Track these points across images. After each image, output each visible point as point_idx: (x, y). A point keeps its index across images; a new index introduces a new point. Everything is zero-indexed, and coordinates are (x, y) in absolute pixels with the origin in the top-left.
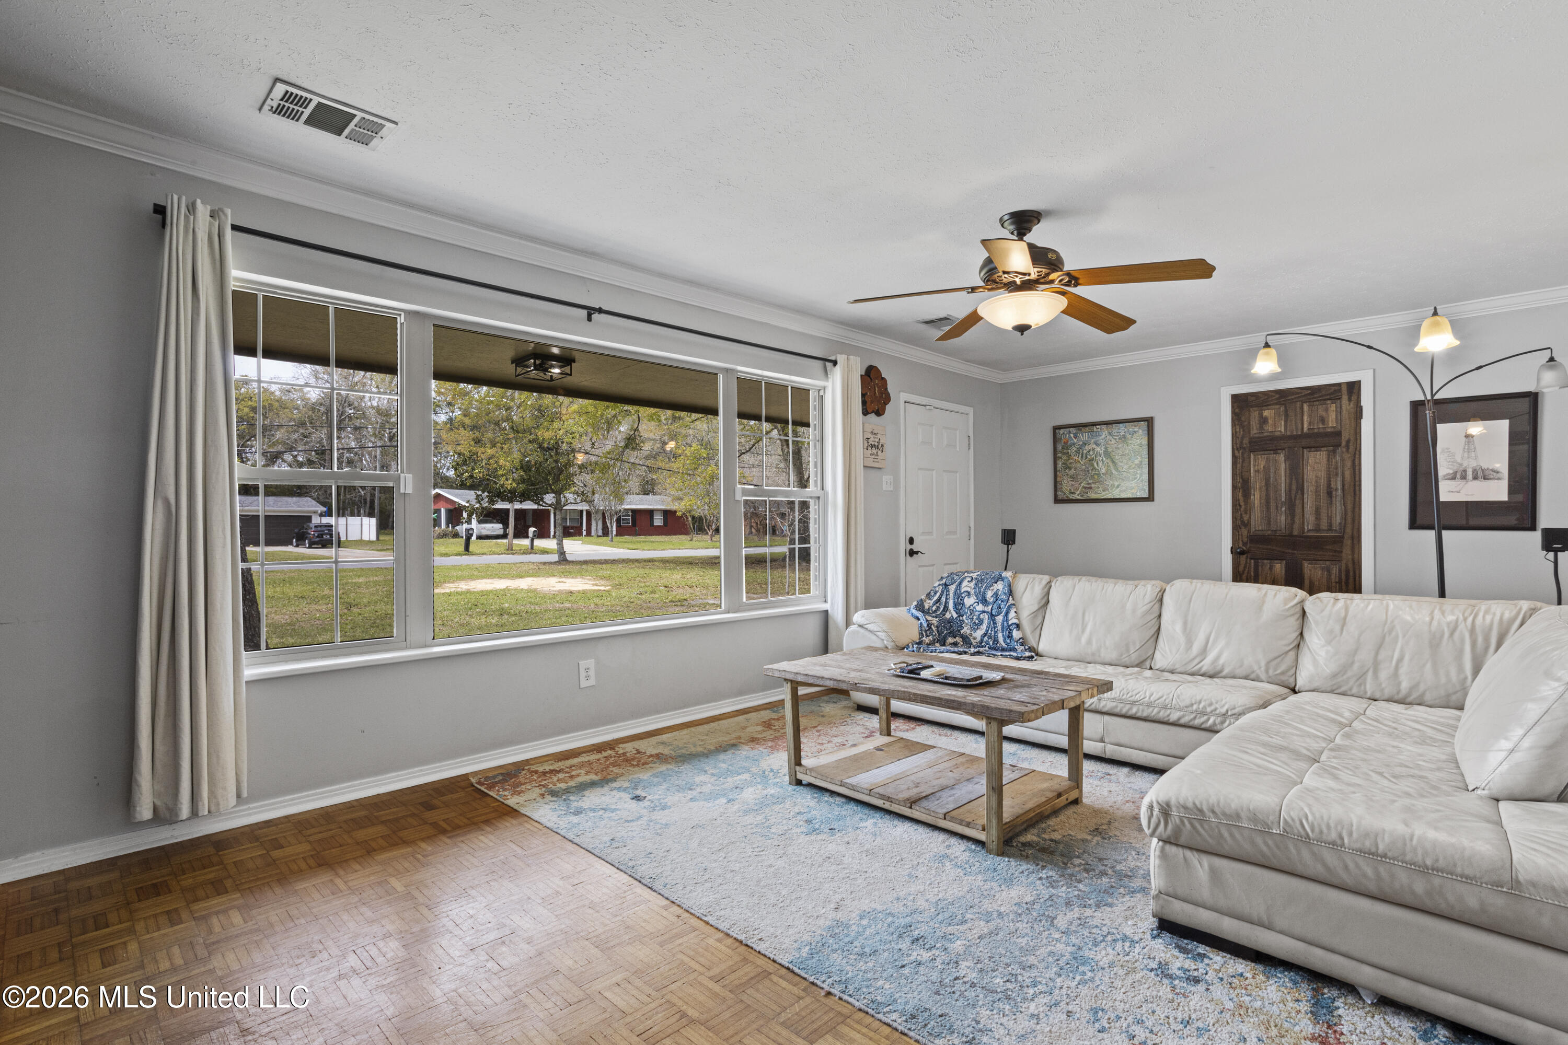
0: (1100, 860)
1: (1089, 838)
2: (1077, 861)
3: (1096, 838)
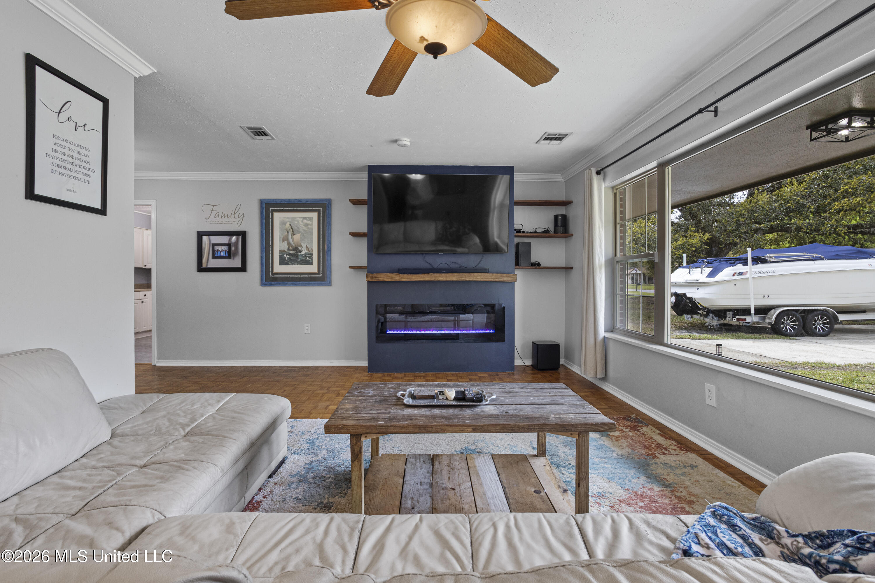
0: (318, 486)
1: (332, 500)
2: (330, 480)
3: (326, 501)
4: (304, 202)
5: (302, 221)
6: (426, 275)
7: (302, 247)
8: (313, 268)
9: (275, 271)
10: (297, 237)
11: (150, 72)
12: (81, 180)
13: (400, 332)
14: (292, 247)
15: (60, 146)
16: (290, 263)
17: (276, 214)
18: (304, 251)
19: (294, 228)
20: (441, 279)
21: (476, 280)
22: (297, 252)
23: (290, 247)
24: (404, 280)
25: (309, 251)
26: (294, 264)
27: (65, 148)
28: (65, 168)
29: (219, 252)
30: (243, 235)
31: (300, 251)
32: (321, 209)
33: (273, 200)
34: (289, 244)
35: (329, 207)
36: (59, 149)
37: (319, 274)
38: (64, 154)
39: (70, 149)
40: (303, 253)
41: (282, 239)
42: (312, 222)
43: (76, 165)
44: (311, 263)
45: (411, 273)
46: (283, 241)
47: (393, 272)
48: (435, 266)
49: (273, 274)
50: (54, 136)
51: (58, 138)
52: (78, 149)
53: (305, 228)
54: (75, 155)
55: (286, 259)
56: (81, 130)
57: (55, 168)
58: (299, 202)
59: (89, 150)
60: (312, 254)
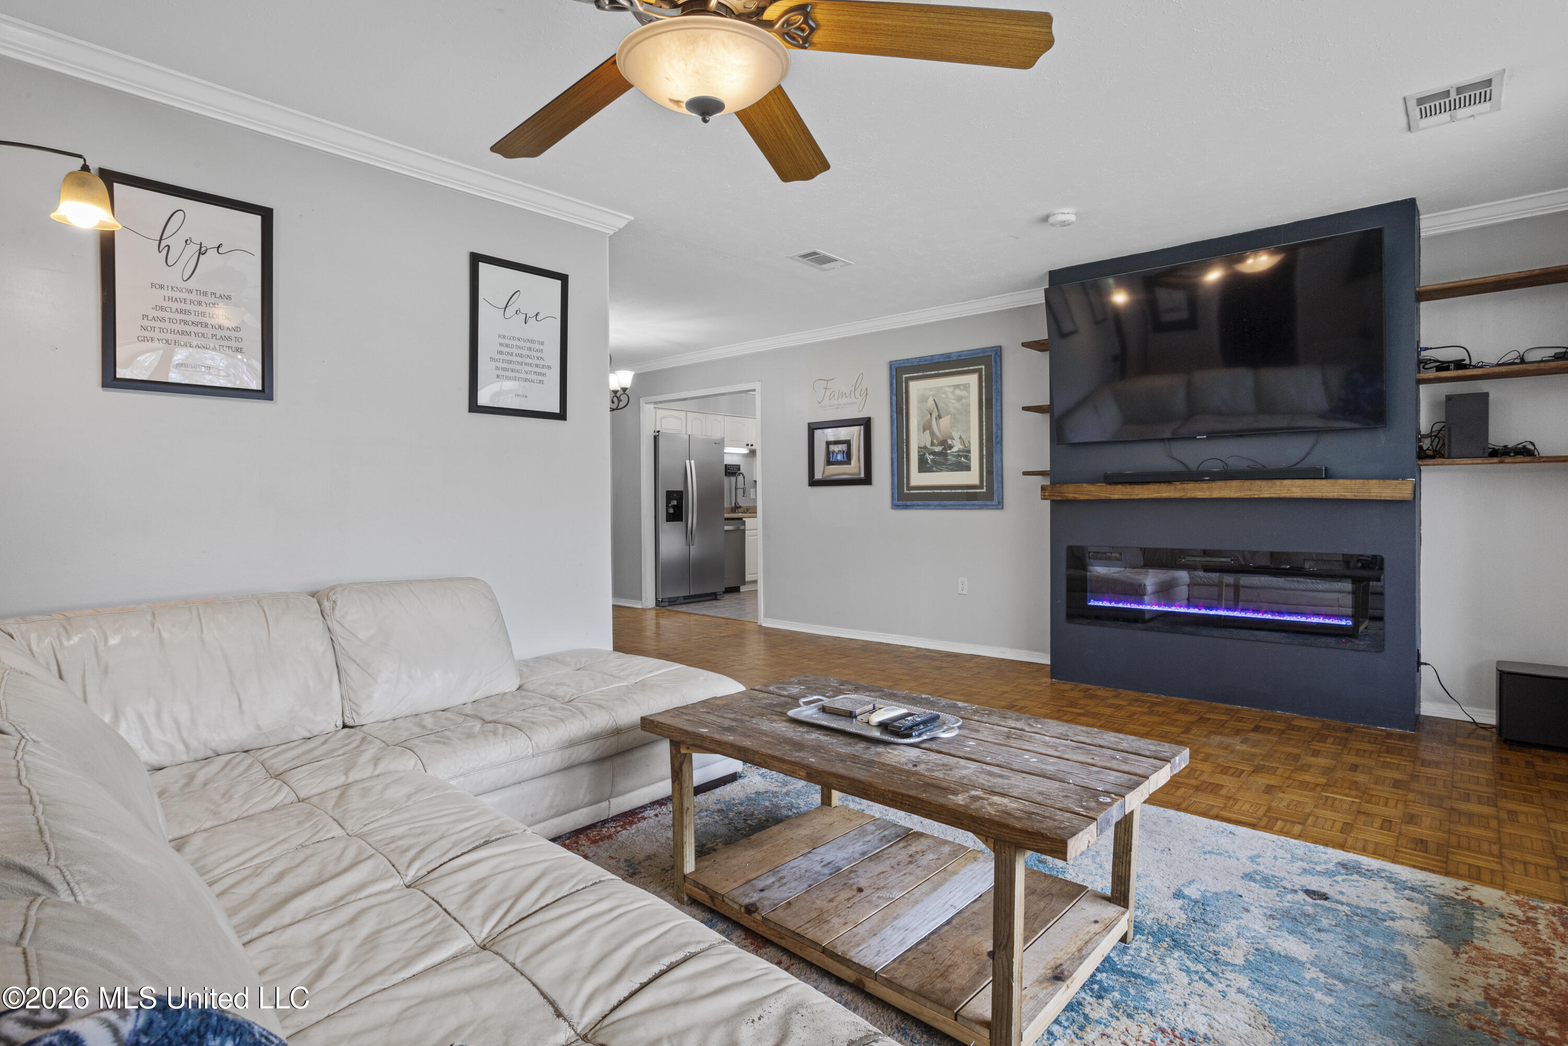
4: (955, 358)
5: (953, 393)
6: (1163, 487)
7: (953, 439)
8: (971, 477)
9: (913, 483)
10: (945, 421)
11: (625, 223)
12: (532, 381)
13: (1116, 605)
14: (937, 440)
15: (507, 346)
16: (934, 469)
17: (912, 384)
18: (957, 447)
19: (940, 405)
20: (1200, 495)
21: (1288, 495)
22: (945, 449)
23: (935, 441)
24: (1116, 497)
25: (964, 445)
26: (941, 471)
27: (512, 347)
28: (512, 370)
29: (835, 455)
30: (866, 424)
31: (951, 447)
32: (983, 367)
33: (908, 360)
34: (932, 434)
35: (996, 362)
36: (505, 349)
37: (981, 487)
38: (511, 354)
39: (518, 347)
40: (955, 449)
41: (922, 427)
42: (969, 392)
43: (526, 364)
44: (968, 468)
45: (1130, 483)
46: (924, 432)
47: (1092, 482)
48: (1193, 466)
49: (909, 488)
50: (499, 336)
51: (504, 337)
52: (528, 345)
53: (957, 405)
54: (525, 352)
55: (929, 461)
56: (532, 321)
57: (501, 373)
58: (947, 360)
59: (542, 343)
60: (969, 452)
